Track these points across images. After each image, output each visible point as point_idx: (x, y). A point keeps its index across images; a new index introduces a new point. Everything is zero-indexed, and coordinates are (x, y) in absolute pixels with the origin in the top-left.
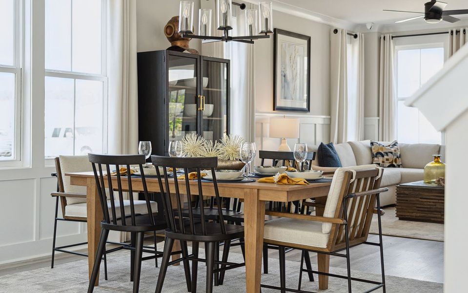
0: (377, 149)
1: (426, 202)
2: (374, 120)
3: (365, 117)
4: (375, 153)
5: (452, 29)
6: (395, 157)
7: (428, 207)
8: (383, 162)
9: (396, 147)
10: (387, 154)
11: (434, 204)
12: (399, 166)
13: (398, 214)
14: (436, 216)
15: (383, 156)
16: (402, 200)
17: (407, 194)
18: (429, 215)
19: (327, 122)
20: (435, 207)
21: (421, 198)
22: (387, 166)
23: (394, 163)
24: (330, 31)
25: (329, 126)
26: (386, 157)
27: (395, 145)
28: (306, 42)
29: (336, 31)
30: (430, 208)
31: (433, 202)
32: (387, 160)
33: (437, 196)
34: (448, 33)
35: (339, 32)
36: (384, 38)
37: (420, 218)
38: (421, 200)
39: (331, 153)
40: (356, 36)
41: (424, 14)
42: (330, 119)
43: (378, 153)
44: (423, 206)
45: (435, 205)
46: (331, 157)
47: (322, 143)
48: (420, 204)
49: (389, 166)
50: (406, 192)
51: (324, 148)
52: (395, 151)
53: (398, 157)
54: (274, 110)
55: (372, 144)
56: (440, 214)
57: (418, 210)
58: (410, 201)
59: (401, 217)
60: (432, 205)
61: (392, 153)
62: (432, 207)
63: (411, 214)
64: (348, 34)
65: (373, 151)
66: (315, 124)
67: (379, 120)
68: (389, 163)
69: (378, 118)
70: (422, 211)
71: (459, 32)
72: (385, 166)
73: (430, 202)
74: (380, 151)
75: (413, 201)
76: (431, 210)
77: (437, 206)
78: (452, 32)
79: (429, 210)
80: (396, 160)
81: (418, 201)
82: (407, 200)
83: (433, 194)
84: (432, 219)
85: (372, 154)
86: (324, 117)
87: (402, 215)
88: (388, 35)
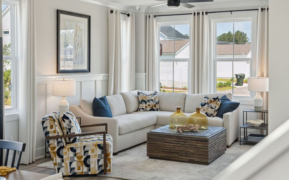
0: (141, 98)
1: (168, 145)
2: (142, 76)
3: (136, 72)
4: (140, 101)
5: (195, 12)
6: (155, 103)
7: (170, 149)
8: (146, 107)
9: (155, 96)
10: (149, 101)
11: (173, 147)
12: (157, 110)
13: (148, 154)
14: (175, 156)
15: (146, 103)
16: (151, 143)
17: (155, 139)
18: (170, 155)
19: (105, 78)
20: (174, 149)
21: (164, 142)
22: (149, 110)
23: (154, 108)
24: (108, 11)
25: (107, 82)
26: (148, 103)
27: (155, 94)
28: (86, 20)
29: (112, 12)
30: (171, 150)
31: (173, 146)
32: (149, 105)
33: (176, 141)
34: (192, 14)
35: (114, 12)
36: (149, 16)
37: (163, 157)
38: (164, 144)
39: (102, 105)
40: (128, 15)
41: (167, 2)
42: (108, 76)
43: (143, 101)
44: (165, 148)
45: (175, 148)
46: (103, 108)
47: (95, 98)
48: (164, 147)
49: (150, 110)
50: (154, 137)
51: (97, 102)
52: (155, 99)
53: (156, 103)
54: (57, 73)
55: (139, 93)
56: (178, 154)
57: (163, 151)
58: (157, 144)
59: (150, 156)
60: (172, 148)
61: (152, 100)
62: (172, 149)
63: (158, 154)
64: (121, 13)
65: (139, 99)
66: (96, 81)
67: (146, 75)
68: (150, 108)
69: (145, 74)
70: (165, 152)
71: (199, 13)
72: (147, 110)
73: (171, 145)
74: (144, 99)
75: (159, 144)
76: (172, 151)
77: (176, 149)
78: (195, 13)
79: (170, 151)
80: (155, 105)
81: (162, 144)
82: (155, 144)
83: (173, 140)
84: (172, 158)
85: (139, 101)
86: (103, 75)
87: (151, 155)
88: (152, 15)
